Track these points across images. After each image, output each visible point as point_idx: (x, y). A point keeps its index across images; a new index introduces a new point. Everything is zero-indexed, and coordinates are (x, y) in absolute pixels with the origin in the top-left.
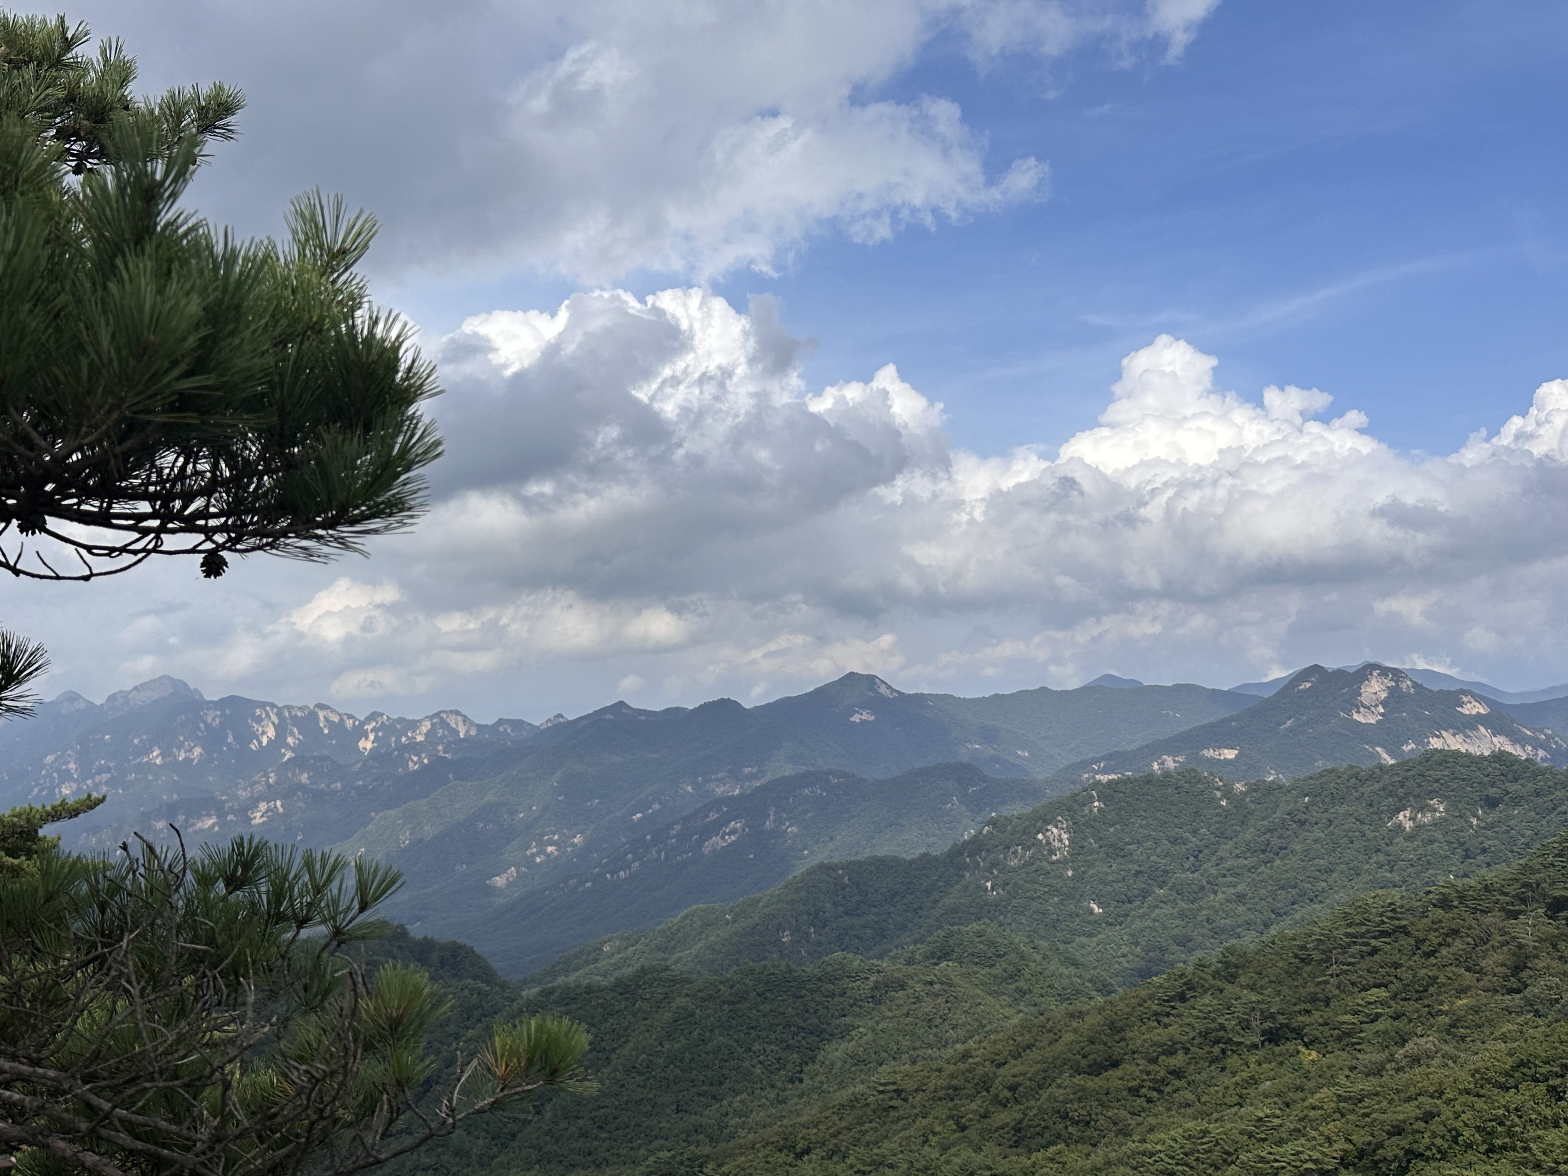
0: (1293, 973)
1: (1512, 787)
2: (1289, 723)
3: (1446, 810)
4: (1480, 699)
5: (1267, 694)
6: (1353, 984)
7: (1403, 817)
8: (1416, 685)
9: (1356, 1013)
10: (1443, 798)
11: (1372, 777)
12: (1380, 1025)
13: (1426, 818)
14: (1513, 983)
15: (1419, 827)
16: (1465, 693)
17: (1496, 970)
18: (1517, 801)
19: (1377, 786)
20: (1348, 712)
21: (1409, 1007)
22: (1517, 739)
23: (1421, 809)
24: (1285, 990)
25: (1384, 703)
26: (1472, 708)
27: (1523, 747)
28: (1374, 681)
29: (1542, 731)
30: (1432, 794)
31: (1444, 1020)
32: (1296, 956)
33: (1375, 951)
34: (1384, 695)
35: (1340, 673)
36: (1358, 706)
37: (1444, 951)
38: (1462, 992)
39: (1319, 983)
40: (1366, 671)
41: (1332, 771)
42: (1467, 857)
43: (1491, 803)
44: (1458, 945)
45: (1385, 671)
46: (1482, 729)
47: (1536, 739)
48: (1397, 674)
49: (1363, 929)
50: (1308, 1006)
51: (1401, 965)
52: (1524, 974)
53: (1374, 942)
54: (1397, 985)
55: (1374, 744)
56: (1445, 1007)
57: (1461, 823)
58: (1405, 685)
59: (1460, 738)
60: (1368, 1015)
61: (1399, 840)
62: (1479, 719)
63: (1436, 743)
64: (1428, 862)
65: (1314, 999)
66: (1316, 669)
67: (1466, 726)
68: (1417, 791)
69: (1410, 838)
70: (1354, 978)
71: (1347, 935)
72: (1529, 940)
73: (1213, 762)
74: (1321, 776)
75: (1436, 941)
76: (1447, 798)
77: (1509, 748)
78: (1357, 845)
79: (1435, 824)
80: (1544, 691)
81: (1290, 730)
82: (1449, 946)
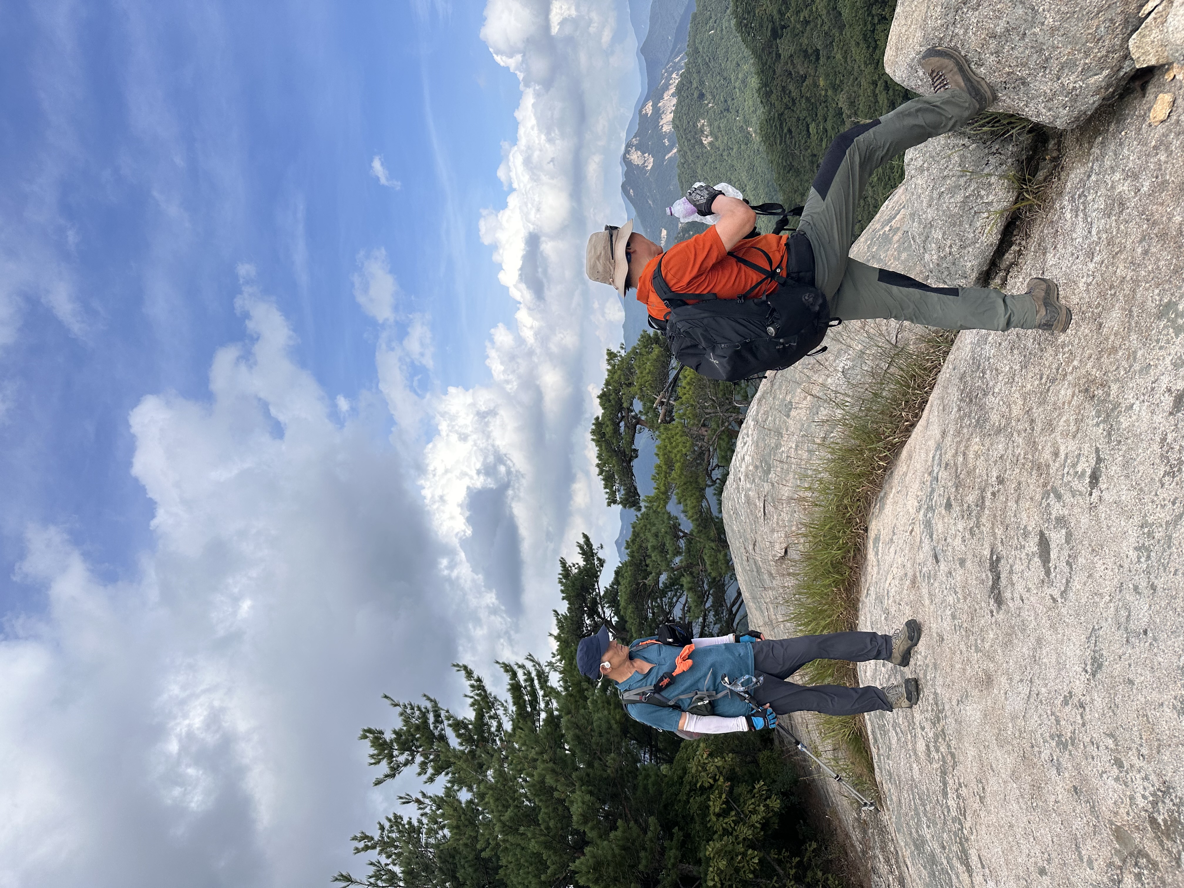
0: (798, 172)
1: (695, 85)
2: (650, 202)
3: (704, 119)
4: (644, 105)
5: (634, 213)
6: (806, 142)
7: (706, 141)
8: (635, 137)
9: (822, 140)
10: (698, 120)
11: (684, 156)
12: (829, 128)
13: (707, 130)
14: (813, 58)
15: (711, 133)
16: (640, 111)
17: (806, 66)
18: (702, 83)
19: (689, 153)
20: (646, 172)
21: (820, 113)
22: (666, 87)
23: (702, 132)
24: (806, 177)
25: (643, 153)
26: (649, 109)
27: (670, 84)
28: (632, 157)
29: (663, 75)
30: (695, 126)
31: (830, 93)
32: (789, 172)
33: (790, 131)
34: (639, 153)
35: (627, 174)
36: (644, 167)
37: (793, 94)
38: (816, 85)
39: (804, 160)
40: (626, 160)
41: (679, 176)
42: (728, 110)
43: (702, 96)
44: (791, 87)
45: (627, 152)
46: (660, 104)
47: (666, 77)
48: (629, 146)
49: (778, 136)
50: (815, 166)
51: (798, 118)
52: (810, 51)
53: (785, 131)
54: (809, 120)
55: (664, 160)
56: (823, 93)
57: (711, 112)
58: (635, 142)
59: (663, 116)
60: (823, 134)
61: (717, 144)
62: (655, 106)
63: (667, 128)
64: (729, 129)
65: (812, 162)
66: (623, 186)
67: (658, 113)
68: (693, 133)
69: (716, 138)
70: (803, 141)
71: (780, 144)
72: (792, 49)
73: (667, 241)
74: (681, 182)
75: (788, 99)
76: (697, 118)
77: (672, 90)
78: (718, 166)
79: (710, 125)
80: (642, 75)
81: (654, 201)
82: (790, 92)
